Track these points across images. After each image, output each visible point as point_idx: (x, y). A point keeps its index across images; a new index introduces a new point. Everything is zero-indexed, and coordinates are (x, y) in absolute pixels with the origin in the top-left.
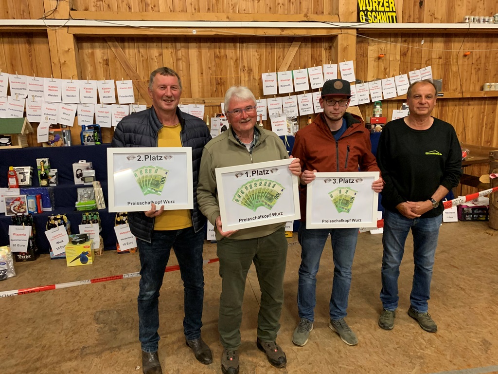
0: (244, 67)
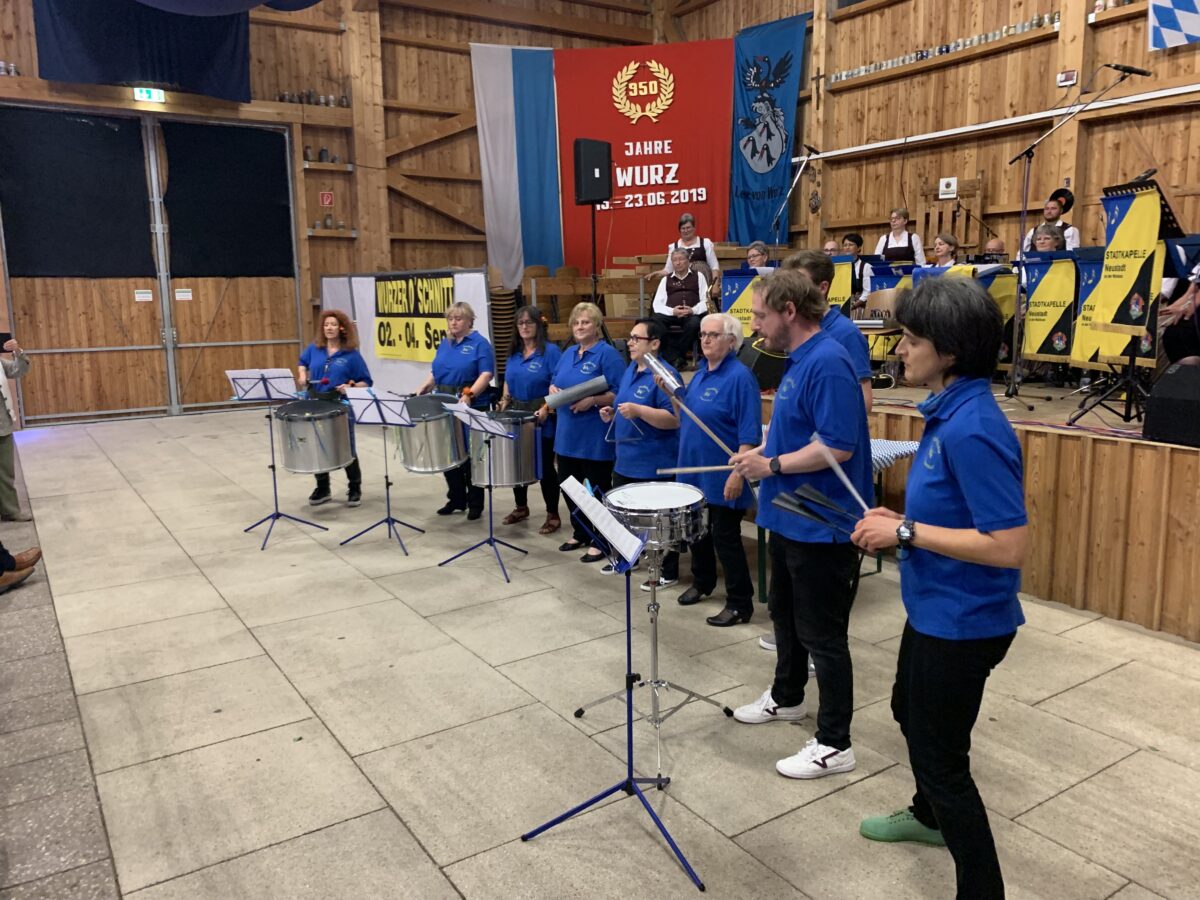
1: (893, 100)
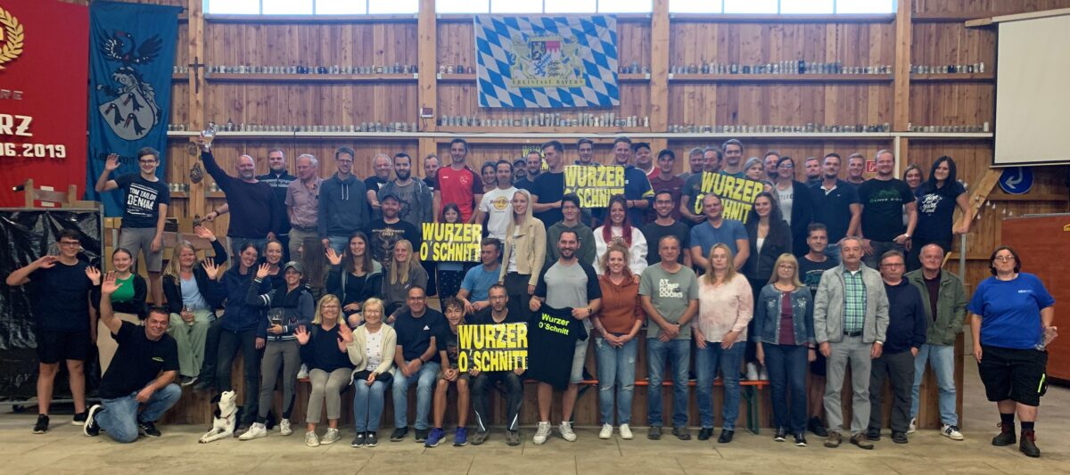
1: (272, 100)
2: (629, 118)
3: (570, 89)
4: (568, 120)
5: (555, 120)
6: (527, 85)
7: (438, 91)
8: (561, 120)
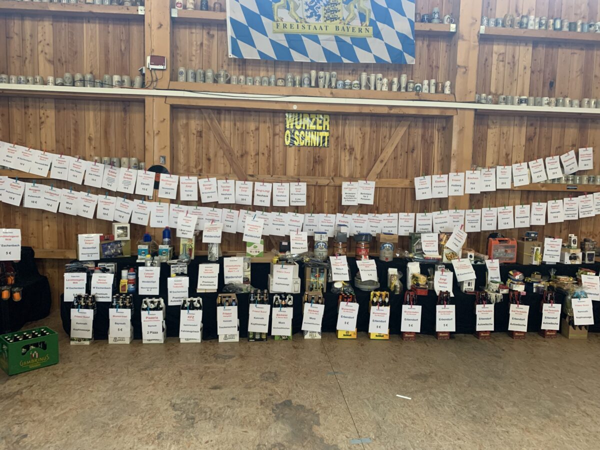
0: (345, 145)
2: (426, 82)
3: (352, 39)
4: (348, 81)
5: (330, 80)
6: (295, 30)
7: (172, 34)
8: (337, 80)
